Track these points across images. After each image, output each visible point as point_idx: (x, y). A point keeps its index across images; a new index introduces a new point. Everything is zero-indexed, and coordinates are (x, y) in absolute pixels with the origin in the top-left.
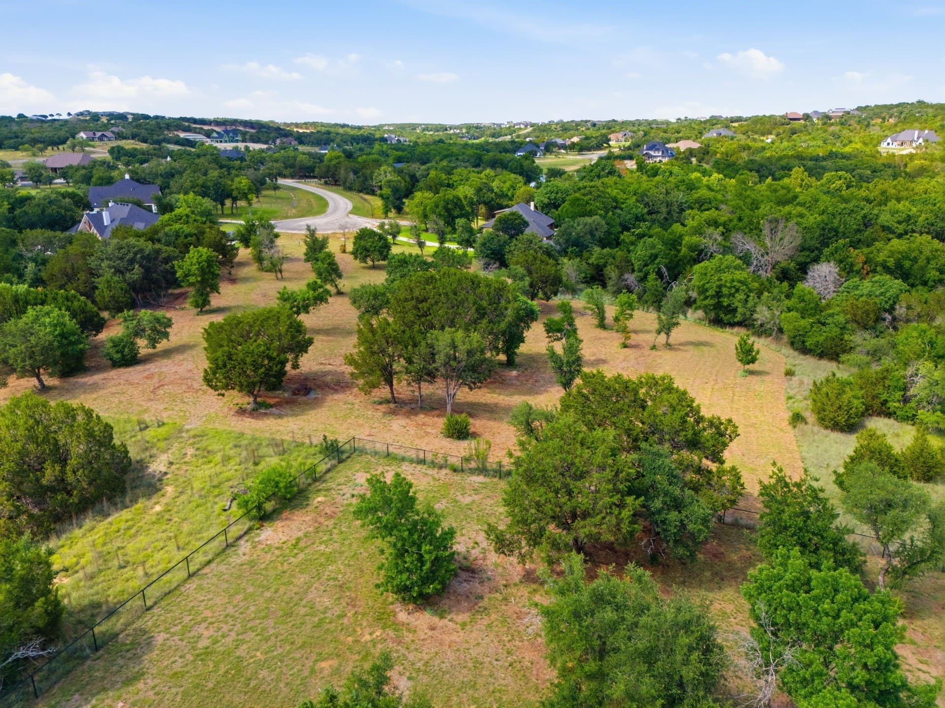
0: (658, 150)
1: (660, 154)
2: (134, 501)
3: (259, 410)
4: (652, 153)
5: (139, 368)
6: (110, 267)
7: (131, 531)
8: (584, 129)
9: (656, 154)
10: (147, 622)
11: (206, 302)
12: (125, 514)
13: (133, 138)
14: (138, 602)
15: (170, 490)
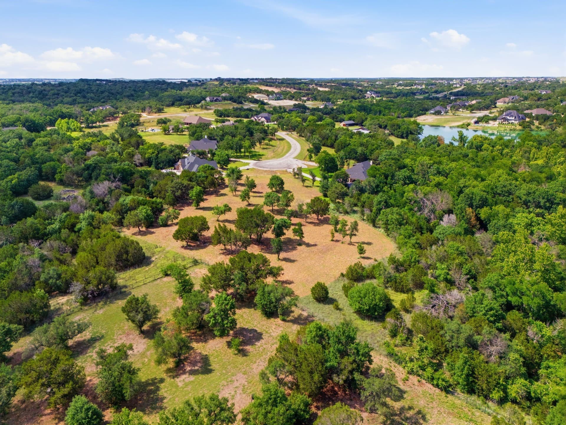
0: (512, 116)
1: (513, 118)
2: (143, 266)
3: (187, 247)
4: (508, 117)
5: (167, 228)
6: (171, 190)
7: (139, 273)
8: (498, 89)
9: (511, 118)
10: (132, 291)
11: (198, 205)
12: (140, 269)
13: (230, 100)
14: (131, 287)
15: (152, 265)
